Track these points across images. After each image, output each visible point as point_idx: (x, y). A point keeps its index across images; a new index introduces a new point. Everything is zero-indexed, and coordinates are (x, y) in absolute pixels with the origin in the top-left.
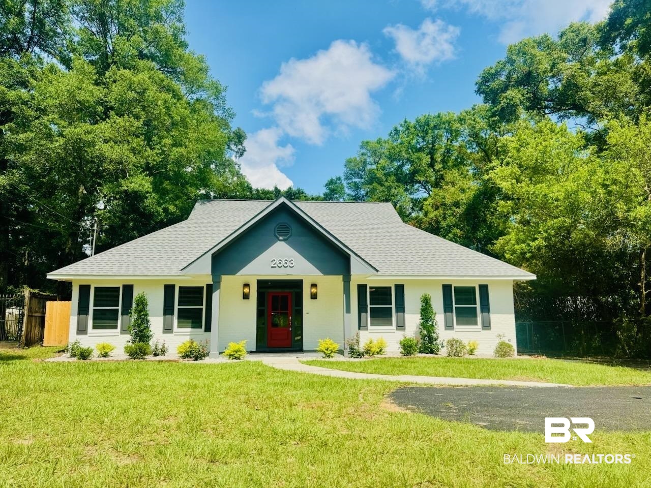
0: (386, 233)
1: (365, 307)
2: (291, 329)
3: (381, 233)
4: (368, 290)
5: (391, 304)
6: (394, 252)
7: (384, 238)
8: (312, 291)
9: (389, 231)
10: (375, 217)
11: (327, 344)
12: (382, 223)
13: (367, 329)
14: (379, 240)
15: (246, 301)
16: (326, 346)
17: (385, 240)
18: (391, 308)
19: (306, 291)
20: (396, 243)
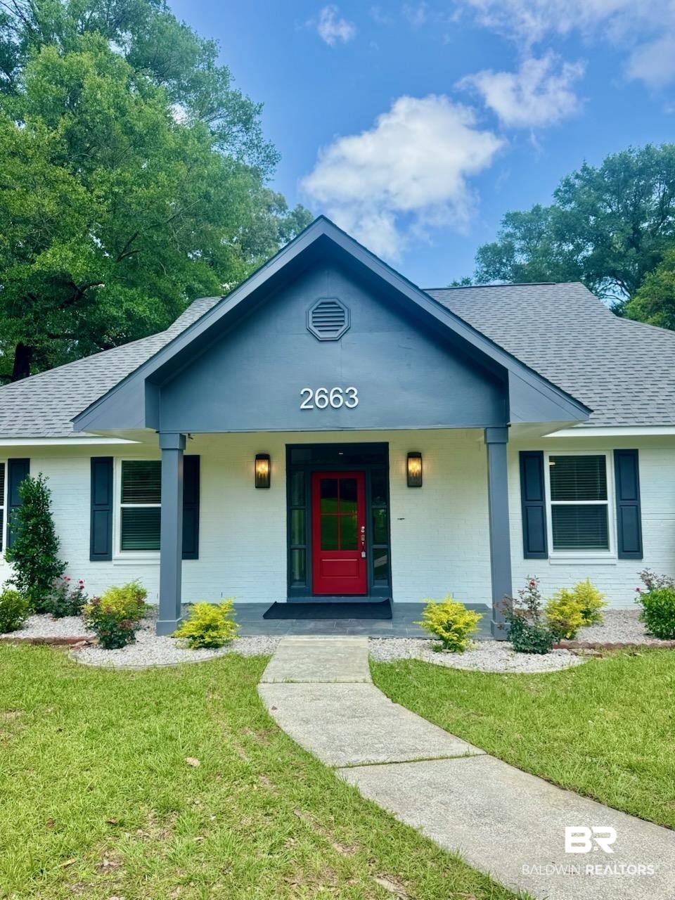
0: (581, 336)
1: (539, 503)
2: (363, 555)
3: (570, 337)
4: (547, 464)
5: (605, 498)
6: (606, 375)
7: (578, 346)
8: (410, 468)
9: (588, 332)
10: (552, 308)
11: (446, 612)
12: (568, 320)
13: (546, 557)
14: (565, 353)
15: (262, 492)
16: (444, 617)
17: (580, 351)
18: (605, 506)
19: (398, 469)
20: (608, 356)
